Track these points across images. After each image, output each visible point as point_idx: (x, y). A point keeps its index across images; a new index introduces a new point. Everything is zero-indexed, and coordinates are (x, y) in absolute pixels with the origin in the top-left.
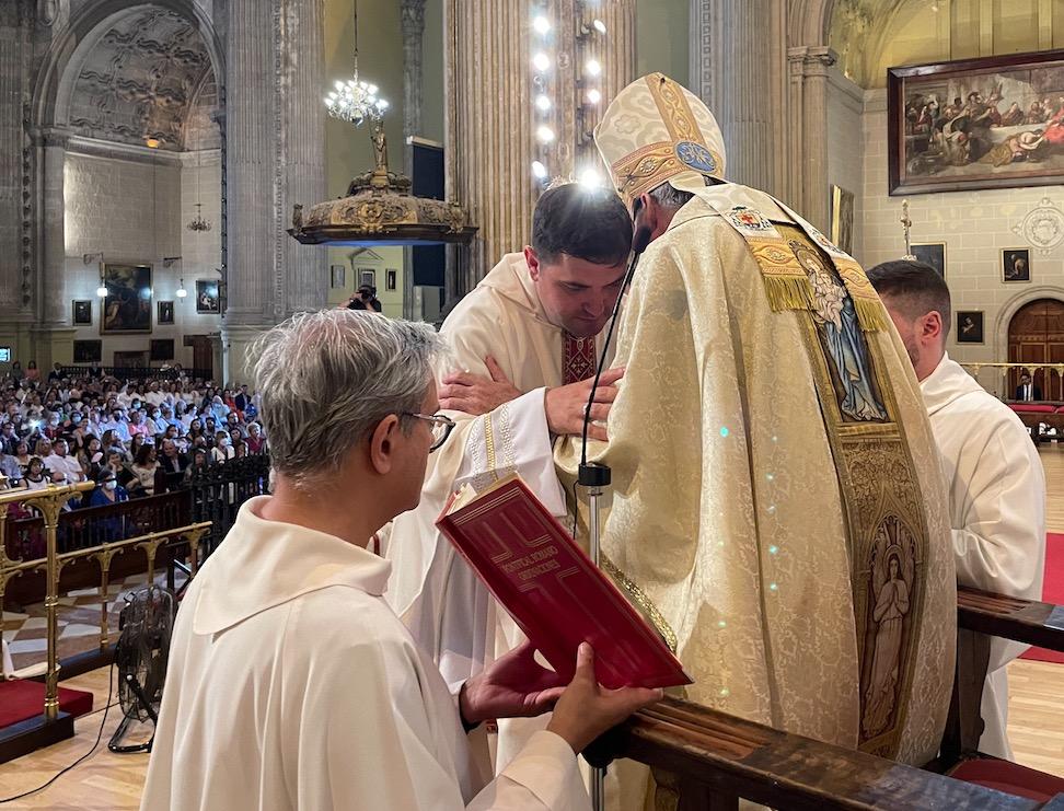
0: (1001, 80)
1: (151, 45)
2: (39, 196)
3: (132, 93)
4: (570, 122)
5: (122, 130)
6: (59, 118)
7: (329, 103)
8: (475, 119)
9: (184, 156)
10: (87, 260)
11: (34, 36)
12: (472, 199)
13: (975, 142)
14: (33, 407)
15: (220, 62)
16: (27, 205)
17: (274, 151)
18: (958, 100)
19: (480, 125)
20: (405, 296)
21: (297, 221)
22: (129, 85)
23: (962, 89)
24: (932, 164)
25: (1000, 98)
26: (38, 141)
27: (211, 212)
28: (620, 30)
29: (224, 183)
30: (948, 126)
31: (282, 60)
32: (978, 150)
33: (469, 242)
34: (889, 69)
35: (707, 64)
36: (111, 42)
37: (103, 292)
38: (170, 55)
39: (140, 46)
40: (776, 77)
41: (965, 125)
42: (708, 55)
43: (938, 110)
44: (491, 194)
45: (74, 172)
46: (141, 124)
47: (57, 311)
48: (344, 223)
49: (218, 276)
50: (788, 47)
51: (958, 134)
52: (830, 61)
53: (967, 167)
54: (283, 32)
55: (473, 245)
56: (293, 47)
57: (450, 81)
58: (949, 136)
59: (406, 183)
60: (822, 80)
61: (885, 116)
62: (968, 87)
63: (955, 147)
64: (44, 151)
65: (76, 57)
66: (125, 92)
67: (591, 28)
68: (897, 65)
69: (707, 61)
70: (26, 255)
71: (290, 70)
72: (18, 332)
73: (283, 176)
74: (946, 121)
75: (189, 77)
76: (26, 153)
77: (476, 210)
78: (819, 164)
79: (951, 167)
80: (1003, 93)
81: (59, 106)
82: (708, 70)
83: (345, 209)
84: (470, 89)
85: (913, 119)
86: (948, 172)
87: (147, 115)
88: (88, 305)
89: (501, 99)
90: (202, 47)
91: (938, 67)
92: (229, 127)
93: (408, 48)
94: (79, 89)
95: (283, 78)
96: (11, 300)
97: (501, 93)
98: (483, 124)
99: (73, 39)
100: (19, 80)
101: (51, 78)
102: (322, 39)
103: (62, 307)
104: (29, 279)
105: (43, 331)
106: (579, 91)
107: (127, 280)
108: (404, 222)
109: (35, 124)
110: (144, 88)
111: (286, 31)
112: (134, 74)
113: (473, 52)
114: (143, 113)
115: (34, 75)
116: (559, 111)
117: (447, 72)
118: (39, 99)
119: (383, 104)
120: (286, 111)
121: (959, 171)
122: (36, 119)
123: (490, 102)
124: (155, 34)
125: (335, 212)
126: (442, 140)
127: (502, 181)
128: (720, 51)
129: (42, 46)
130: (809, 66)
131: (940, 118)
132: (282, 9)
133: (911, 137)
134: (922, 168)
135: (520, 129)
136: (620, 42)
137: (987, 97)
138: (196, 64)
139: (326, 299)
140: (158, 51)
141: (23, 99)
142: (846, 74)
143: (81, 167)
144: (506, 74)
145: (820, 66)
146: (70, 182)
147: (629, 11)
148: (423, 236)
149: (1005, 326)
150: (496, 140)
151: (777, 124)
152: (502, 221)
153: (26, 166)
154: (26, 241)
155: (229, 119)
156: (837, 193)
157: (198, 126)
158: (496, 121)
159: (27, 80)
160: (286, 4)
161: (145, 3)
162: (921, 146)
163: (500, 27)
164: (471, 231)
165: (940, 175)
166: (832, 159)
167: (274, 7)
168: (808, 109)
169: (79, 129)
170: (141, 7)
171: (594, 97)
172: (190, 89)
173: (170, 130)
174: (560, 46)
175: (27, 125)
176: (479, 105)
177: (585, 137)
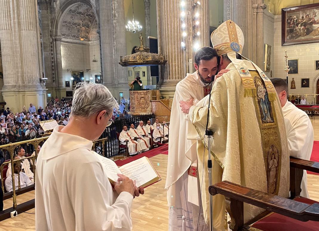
0: (316, 11)
1: (80, 13)
2: (55, 54)
3: (76, 26)
4: (191, 30)
5: (74, 36)
6: (59, 34)
7: (127, 27)
8: (166, 31)
9: (90, 42)
10: (68, 70)
11: (51, 12)
12: (165, 53)
13: (308, 29)
14: (58, 108)
15: (98, 17)
16: (52, 57)
17: (113, 40)
18: (303, 17)
19: (167, 33)
20: (147, 78)
21: (121, 61)
22: (75, 24)
23: (304, 14)
24: (295, 36)
25: (315, 16)
26: (54, 40)
27: (98, 58)
28: (204, 4)
29: (101, 50)
30: (300, 25)
31: (114, 16)
32: (309, 32)
33: (165, 64)
34: (282, 9)
35: (229, 11)
36: (70, 13)
37: (72, 79)
38: (85, 15)
39: (77, 13)
40: (249, 13)
41: (305, 24)
42: (229, 8)
43: (297, 20)
44: (170, 51)
45: (63, 48)
46: (79, 35)
47: (61, 84)
48: (133, 61)
49: (100, 74)
50: (252, 4)
51: (303, 27)
52: (265, 8)
53: (305, 37)
55: (166, 65)
56: (116, 12)
58: (300, 28)
59: (148, 49)
60: (262, 13)
61: (281, 23)
62: (306, 13)
63: (302, 31)
64: (56, 42)
65: (62, 17)
66: (74, 26)
67: (196, 4)
68: (284, 7)
69: (229, 10)
70: (53, 70)
71: (116, 18)
72: (52, 89)
73: (115, 47)
74: (299, 24)
75: (90, 21)
76: (51, 43)
77: (166, 56)
78: (261, 38)
79: (301, 37)
80: (316, 15)
81: (58, 31)
82: (229, 12)
83: (133, 57)
84: (164, 23)
85: (289, 23)
86: (299, 38)
87: (80, 32)
88: (69, 82)
89: (172, 25)
90: (93, 13)
91: (297, 7)
93: (146, 10)
94: (63, 26)
95: (114, 21)
96: (50, 81)
97: (172, 23)
98: (168, 32)
99: (61, 13)
100: (48, 24)
101: (56, 23)
102: (124, 9)
103: (63, 83)
104: (54, 76)
105: (58, 89)
106: (193, 22)
107: (78, 75)
108: (148, 60)
110: (79, 25)
111: (114, 8)
112: (76, 21)
113: (165, 13)
114: (79, 31)
115: (52, 22)
116: (188, 28)
117: (158, 18)
118: (53, 29)
119: (141, 27)
120: (115, 29)
121: (303, 38)
122: (53, 34)
123: (169, 26)
124: (81, 10)
125: (131, 57)
126: (157, 37)
127: (173, 47)
128: (232, 7)
129: (53, 15)
130: (258, 9)
131: (297, 22)
132: (113, 2)
133: (289, 28)
134: (292, 37)
135: (178, 33)
136: (204, 7)
137: (312, 16)
138: (91, 18)
139: (128, 79)
140: (82, 14)
141: (50, 29)
142: (269, 11)
143: (65, 46)
145: (262, 9)
146: (62, 50)
148: (153, 64)
149: (316, 83)
151: (249, 27)
152: (173, 58)
153: (52, 47)
154: (53, 66)
155: (101, 33)
156: (266, 46)
157: (93, 34)
158: (171, 31)
159: (50, 24)
160: (114, 0)
161: (79, 2)
162: (291, 31)
163: (172, 5)
164: (165, 62)
165: (297, 39)
166: (265, 36)
168: (258, 22)
169: (64, 36)
170: (77, 3)
171: (197, 23)
172: (90, 24)
173: (86, 36)
174: (188, 9)
175: (51, 36)
176: (166, 27)
177: (195, 34)
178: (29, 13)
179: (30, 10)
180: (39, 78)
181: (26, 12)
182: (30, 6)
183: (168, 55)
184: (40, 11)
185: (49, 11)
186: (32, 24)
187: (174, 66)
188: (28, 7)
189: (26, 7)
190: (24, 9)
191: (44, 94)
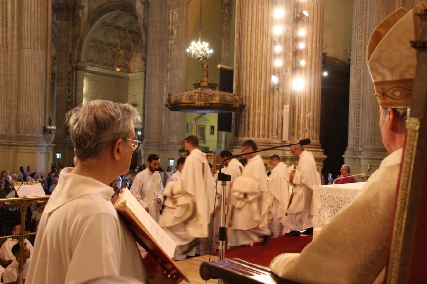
1: (118, 28)
2: (74, 91)
3: (111, 48)
4: (289, 58)
5: (106, 64)
6: (83, 59)
7: (188, 51)
8: (247, 56)
9: (130, 75)
11: (74, 25)
12: (244, 92)
15: (145, 34)
16: (69, 95)
17: (165, 72)
19: (249, 59)
21: (169, 101)
22: (109, 45)
26: (74, 68)
27: (140, 100)
28: (315, 15)
29: (145, 86)
31: (170, 33)
33: (242, 111)
35: (361, 32)
36: (103, 27)
38: (126, 32)
39: (114, 28)
42: (361, 27)
45: (87, 81)
46: (114, 62)
48: (188, 102)
49: (141, 126)
54: (171, 21)
55: (243, 113)
56: (175, 27)
57: (237, 40)
59: (216, 85)
64: (76, 73)
65: (89, 34)
66: (108, 48)
67: (302, 14)
69: (361, 30)
71: (173, 37)
72: (64, 147)
73: (169, 83)
75: (134, 42)
76: (69, 73)
77: (246, 97)
81: (83, 54)
82: (361, 34)
83: (189, 96)
87: (116, 58)
89: (259, 47)
90: (139, 28)
92: (148, 62)
93: (224, 27)
94: (91, 47)
95: (170, 41)
96: (62, 133)
98: (250, 58)
99: (89, 26)
100: (68, 43)
102: (187, 23)
106: (295, 43)
108: (214, 102)
109: (73, 61)
110: (115, 46)
111: (173, 20)
112: (112, 40)
114: (115, 56)
115: (74, 41)
116: (285, 52)
117: (236, 36)
118: (75, 51)
119: (211, 51)
120: (171, 55)
122: (74, 59)
123: (254, 49)
124: (121, 23)
125: (185, 97)
126: (233, 66)
127: (258, 84)
128: (368, 25)
129: (77, 29)
135: (267, 61)
136: (315, 20)
138: (136, 36)
140: (122, 30)
141: (69, 51)
143: (90, 79)
144: (262, 36)
146: (86, 85)
147: (321, 6)
148: (222, 108)
150: (256, 66)
152: (257, 102)
153: (69, 79)
155: (148, 59)
157: (136, 63)
158: (256, 57)
159: (71, 43)
160: (173, 9)
161: (117, 10)
164: (243, 107)
167: (168, 10)
169: (90, 64)
170: (116, 12)
171: (302, 46)
172: (134, 46)
173: (125, 64)
174: (287, 23)
175: (70, 62)
176: (249, 50)
177: (297, 64)
178: (36, 22)
179: (39, 17)
180: (42, 125)
181: (33, 21)
182: (39, 10)
183: (249, 97)
184: (58, 22)
185: (71, 23)
186: (39, 40)
187: (257, 115)
188: (36, 13)
189: (33, 13)
190: (29, 16)
191: (48, 151)
